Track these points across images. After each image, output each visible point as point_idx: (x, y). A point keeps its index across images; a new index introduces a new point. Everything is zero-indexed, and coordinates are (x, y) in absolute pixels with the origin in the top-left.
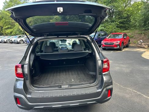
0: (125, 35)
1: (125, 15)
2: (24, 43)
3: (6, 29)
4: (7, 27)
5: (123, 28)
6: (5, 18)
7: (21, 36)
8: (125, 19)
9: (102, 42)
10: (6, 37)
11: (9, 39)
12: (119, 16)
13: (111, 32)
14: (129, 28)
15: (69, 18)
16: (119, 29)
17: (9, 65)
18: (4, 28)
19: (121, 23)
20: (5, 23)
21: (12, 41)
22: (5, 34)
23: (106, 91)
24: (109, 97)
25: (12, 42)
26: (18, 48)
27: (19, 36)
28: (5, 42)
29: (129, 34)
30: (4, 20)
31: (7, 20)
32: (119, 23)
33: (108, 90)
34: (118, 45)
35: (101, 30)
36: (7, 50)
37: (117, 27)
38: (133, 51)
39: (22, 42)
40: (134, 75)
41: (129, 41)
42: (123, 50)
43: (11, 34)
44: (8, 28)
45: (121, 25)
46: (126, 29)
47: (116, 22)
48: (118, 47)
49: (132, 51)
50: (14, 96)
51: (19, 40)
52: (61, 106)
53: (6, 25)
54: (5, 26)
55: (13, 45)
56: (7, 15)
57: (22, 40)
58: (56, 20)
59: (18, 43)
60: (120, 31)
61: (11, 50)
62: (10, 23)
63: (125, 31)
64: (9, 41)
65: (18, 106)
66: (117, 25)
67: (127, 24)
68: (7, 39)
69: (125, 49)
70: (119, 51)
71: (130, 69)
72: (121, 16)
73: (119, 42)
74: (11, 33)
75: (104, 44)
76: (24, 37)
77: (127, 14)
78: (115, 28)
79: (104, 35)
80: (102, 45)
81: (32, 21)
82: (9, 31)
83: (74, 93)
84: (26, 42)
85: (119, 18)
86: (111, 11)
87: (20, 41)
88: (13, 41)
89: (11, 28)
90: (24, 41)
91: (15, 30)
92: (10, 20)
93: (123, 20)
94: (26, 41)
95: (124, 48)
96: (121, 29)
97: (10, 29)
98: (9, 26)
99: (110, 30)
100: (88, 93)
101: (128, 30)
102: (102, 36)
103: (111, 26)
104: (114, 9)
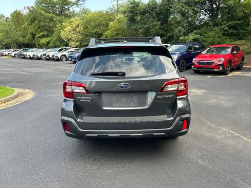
0: (236, 48)
1: (241, 14)
2: (67, 59)
3: (41, 37)
4: (41, 34)
5: (234, 37)
6: (38, 20)
7: (62, 49)
8: (239, 20)
9: (194, 59)
10: (41, 50)
11: (44, 53)
12: (230, 15)
13: (212, 44)
14: (245, 36)
15: (141, 19)
16: (228, 38)
17: (47, 91)
18: (37, 36)
19: (230, 27)
20: (39, 28)
21: (48, 56)
22: (39, 45)
23: (179, 120)
24: (185, 130)
25: (49, 59)
26: (59, 67)
27: (59, 49)
28: (39, 59)
29: (245, 46)
30: (36, 22)
31: (42, 23)
32: (227, 28)
33: (183, 120)
34: (220, 65)
35: (195, 40)
36: (43, 70)
37: (224, 34)
38: (247, 76)
39: (65, 59)
40: (238, 111)
41: (243, 59)
42: (230, 75)
43: (47, 46)
44: (43, 36)
45: (231, 31)
46: (240, 39)
47: (223, 26)
48: (221, 68)
49: (245, 76)
50: (62, 120)
51: (59, 55)
52: (119, 135)
53: (41, 31)
54: (39, 33)
55: (51, 62)
56: (41, 14)
57: (65, 55)
58: (119, 22)
59: (58, 60)
60: (228, 41)
61: (48, 71)
62: (46, 28)
63: (238, 43)
64: (44, 57)
65: (66, 133)
66: (224, 31)
67: (243, 29)
68: (42, 53)
69: (233, 73)
70: (223, 76)
71: (234, 103)
72: (232, 15)
73: (223, 60)
74: (48, 43)
75: (196, 63)
76: (67, 51)
77: (244, 13)
78: (219, 37)
79: (198, 49)
80: (194, 64)
81: (80, 24)
82: (44, 41)
83: (136, 120)
84: (70, 59)
85: (229, 19)
86: (214, 6)
87: (61, 56)
88: (51, 57)
89: (47, 36)
90: (68, 57)
91: (55, 39)
92: (46, 22)
93: (236, 22)
94: (70, 57)
95: (232, 70)
96: (230, 38)
97: (47, 38)
98: (45, 33)
99: (210, 40)
100: (155, 120)
101: (244, 39)
102: (196, 49)
103: (211, 34)
104: (219, 4)
